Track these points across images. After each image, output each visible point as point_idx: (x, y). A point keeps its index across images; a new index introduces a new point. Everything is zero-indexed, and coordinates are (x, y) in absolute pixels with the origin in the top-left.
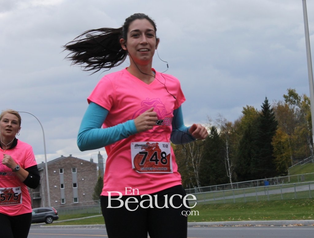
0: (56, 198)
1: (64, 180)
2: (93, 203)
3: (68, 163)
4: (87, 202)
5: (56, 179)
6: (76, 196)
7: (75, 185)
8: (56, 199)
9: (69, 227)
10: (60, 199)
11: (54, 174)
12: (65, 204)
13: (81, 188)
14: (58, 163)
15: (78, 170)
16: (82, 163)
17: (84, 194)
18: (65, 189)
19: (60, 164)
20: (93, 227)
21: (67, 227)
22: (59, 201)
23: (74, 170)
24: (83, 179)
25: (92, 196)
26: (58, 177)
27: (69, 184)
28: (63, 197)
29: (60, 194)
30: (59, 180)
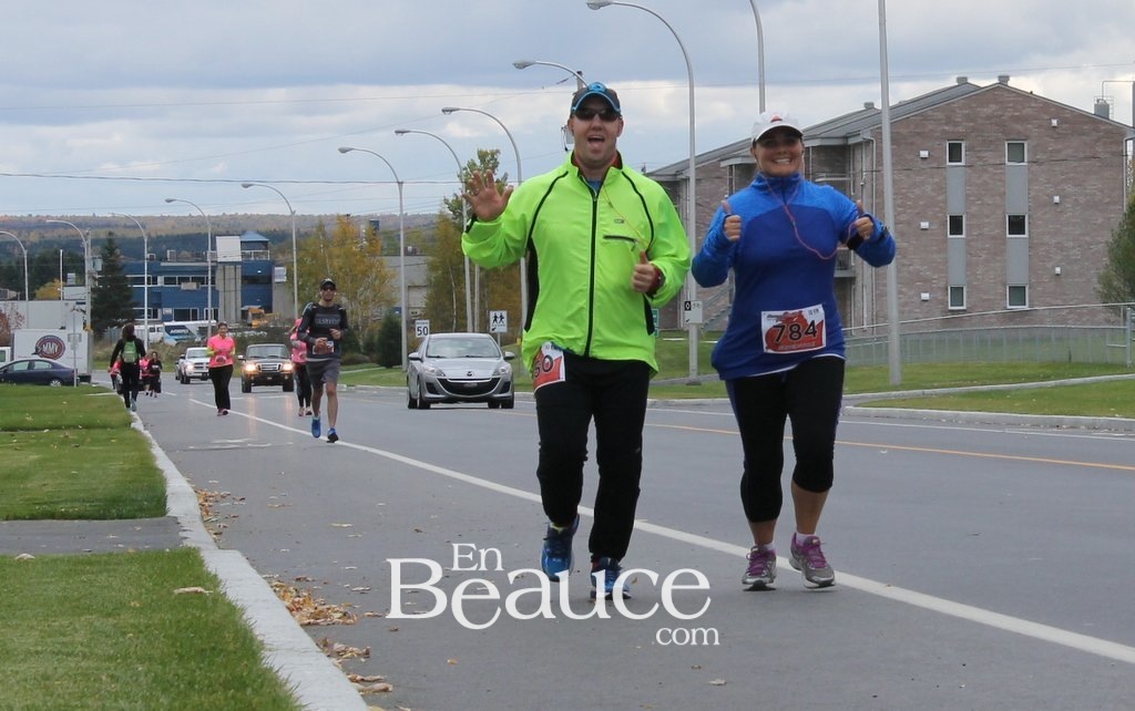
0: (926, 281)
1: (968, 196)
2: (1102, 316)
3: (988, 118)
4: (1071, 311)
5: (928, 188)
6: (1018, 279)
7: (1017, 225)
8: (927, 284)
9: (983, 423)
10: (942, 284)
11: (923, 165)
12: (964, 311)
13: (1046, 239)
14: (939, 115)
15: (1033, 150)
16: (1055, 122)
17: (1058, 270)
18: (968, 242)
19: (949, 121)
20: (1093, 427)
21: (969, 422)
22: (939, 295)
23: (1016, 151)
24: (1057, 199)
25: (1095, 280)
26: (936, 180)
27: (988, 216)
28: (957, 277)
29: (946, 262)
30: (940, 198)
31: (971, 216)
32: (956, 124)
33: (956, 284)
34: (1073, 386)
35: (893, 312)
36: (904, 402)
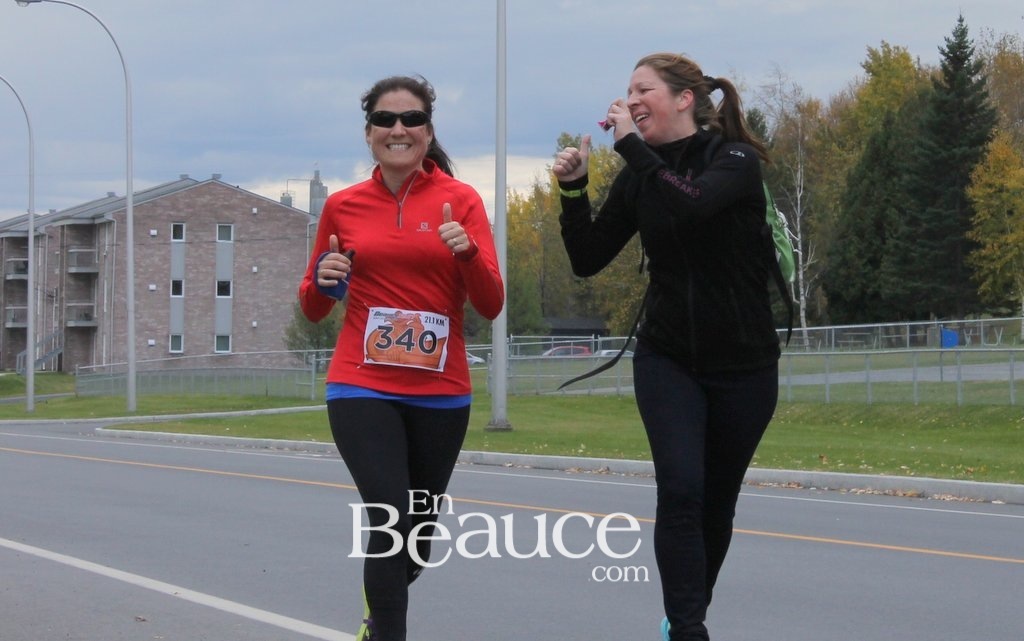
0: (152, 330)
1: (187, 265)
2: (287, 360)
3: (204, 206)
4: (264, 355)
5: (156, 259)
6: (224, 327)
7: (224, 288)
8: (153, 333)
9: (208, 443)
10: (165, 333)
11: (151, 241)
12: (182, 354)
13: (247, 300)
14: (167, 203)
15: (239, 231)
16: (255, 210)
17: (255, 324)
18: (186, 301)
19: (174, 207)
20: (295, 449)
21: (196, 442)
22: (162, 342)
23: (225, 232)
24: (255, 269)
25: (283, 332)
26: (163, 253)
27: (202, 282)
28: (177, 328)
29: (168, 316)
30: (165, 266)
31: (189, 281)
32: (179, 211)
33: (176, 333)
34: (272, 415)
35: (132, 353)
36: (141, 426)
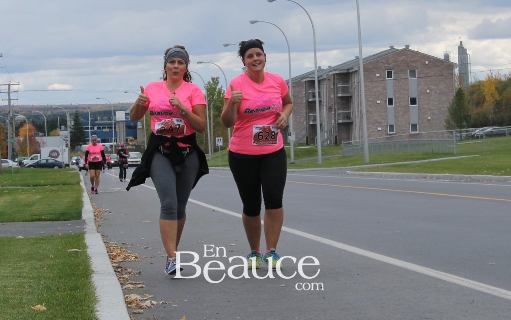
0: (380, 123)
1: (395, 91)
2: (446, 135)
3: (402, 61)
4: (435, 133)
5: (380, 88)
6: (414, 120)
7: (413, 101)
8: (380, 124)
9: (398, 177)
10: (386, 124)
11: (378, 79)
12: (394, 134)
13: (425, 106)
14: (383, 61)
15: (419, 73)
16: (427, 62)
17: (429, 118)
18: (395, 108)
19: (387, 63)
20: (438, 178)
21: (393, 177)
22: (384, 128)
23: (413, 73)
24: (428, 91)
25: (443, 121)
26: (383, 85)
27: (402, 98)
28: (391, 121)
29: (387, 116)
30: (384, 92)
31: (396, 98)
32: (390, 64)
33: (391, 124)
34: (433, 162)
35: (366, 135)
36: (369, 169)
